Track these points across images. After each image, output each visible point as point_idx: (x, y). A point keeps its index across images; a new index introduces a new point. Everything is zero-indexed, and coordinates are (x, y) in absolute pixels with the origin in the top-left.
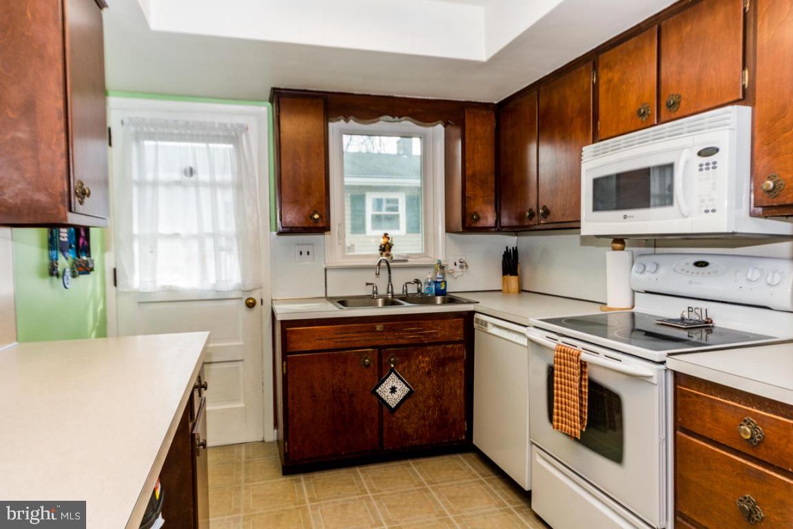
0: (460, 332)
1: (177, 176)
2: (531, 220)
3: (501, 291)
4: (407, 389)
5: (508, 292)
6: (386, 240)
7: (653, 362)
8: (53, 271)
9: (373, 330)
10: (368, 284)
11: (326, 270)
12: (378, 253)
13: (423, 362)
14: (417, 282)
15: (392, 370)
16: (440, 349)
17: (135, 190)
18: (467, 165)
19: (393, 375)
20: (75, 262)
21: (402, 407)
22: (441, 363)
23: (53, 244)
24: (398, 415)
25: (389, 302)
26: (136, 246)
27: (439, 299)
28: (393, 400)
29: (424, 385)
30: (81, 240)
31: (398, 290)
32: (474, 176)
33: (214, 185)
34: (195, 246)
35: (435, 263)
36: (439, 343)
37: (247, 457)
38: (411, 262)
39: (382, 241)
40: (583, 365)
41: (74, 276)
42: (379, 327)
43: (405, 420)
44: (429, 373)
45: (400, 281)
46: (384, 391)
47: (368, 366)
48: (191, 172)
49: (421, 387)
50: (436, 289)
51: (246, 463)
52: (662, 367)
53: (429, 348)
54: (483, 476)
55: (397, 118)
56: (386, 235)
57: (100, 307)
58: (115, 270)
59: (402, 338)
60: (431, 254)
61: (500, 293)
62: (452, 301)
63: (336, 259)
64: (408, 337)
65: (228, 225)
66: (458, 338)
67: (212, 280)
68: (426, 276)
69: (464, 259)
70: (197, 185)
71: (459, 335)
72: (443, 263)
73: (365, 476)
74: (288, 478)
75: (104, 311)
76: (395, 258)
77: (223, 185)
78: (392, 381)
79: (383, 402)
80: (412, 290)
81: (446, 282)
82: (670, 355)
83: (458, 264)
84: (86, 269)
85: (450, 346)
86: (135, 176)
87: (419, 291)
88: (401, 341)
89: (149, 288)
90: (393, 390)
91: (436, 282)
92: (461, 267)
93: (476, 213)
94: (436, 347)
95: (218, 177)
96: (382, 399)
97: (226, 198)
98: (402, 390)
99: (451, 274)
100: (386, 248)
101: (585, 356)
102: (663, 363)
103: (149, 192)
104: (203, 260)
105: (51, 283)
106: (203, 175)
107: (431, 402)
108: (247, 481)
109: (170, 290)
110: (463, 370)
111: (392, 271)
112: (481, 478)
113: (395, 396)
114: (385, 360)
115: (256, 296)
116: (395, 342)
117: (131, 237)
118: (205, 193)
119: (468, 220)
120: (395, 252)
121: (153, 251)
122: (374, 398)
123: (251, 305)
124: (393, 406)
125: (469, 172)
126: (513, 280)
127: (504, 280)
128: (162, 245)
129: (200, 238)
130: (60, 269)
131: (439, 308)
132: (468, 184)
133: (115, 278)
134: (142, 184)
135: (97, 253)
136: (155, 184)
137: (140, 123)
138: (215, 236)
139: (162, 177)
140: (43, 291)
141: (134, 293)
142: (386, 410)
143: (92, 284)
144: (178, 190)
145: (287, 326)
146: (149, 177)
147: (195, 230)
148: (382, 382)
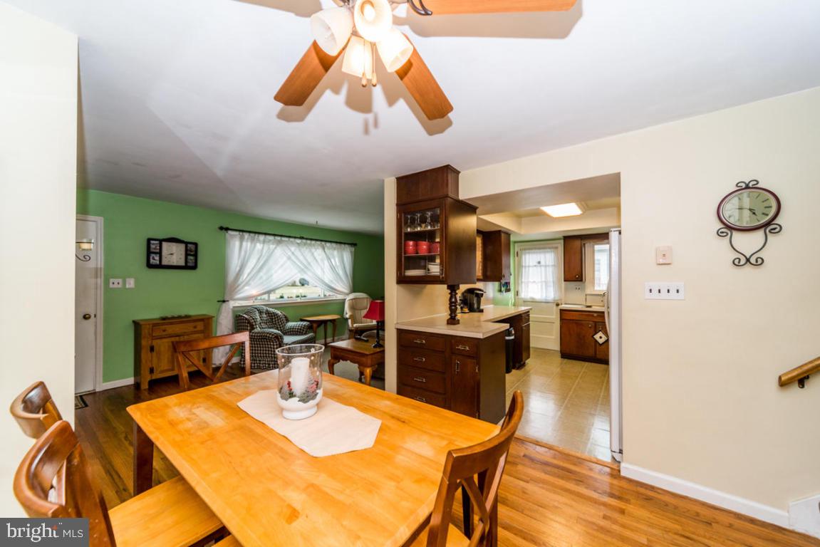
1: (536, 264)
4: (606, 338)
8: (500, 291)
9: (593, 316)
10: (602, 301)
11: (586, 295)
15: (600, 331)
17: (523, 268)
20: (506, 289)
21: (605, 344)
23: (501, 284)
24: (602, 346)
26: (523, 284)
28: (600, 341)
30: (507, 284)
33: (546, 266)
34: (540, 284)
37: (553, 353)
41: (505, 292)
42: (595, 315)
43: (606, 349)
46: (597, 337)
47: (590, 327)
48: (539, 263)
51: (550, 353)
57: (513, 299)
63: (588, 291)
65: (550, 278)
67: (544, 297)
70: (541, 266)
73: (588, 364)
74: (562, 359)
75: (514, 303)
77: (549, 266)
78: (600, 334)
79: (596, 341)
84: (508, 290)
86: (524, 264)
89: (526, 297)
90: (601, 337)
95: (547, 264)
96: (595, 339)
97: (550, 270)
98: (604, 338)
103: (527, 269)
104: (542, 288)
105: (500, 294)
106: (543, 263)
109: (533, 299)
113: (602, 340)
114: (597, 327)
115: (559, 302)
116: (601, 321)
117: (522, 282)
118: (543, 268)
121: (528, 287)
122: (593, 339)
123: (558, 305)
124: (601, 343)
128: (530, 285)
129: (541, 282)
130: (502, 291)
133: (517, 293)
134: (525, 267)
135: (512, 286)
136: (529, 266)
137: (525, 249)
138: (546, 282)
139: (531, 264)
140: (498, 295)
141: (522, 299)
142: (598, 345)
143: (511, 295)
144: (535, 268)
145: (562, 311)
146: (527, 265)
147: (540, 280)
148: (596, 333)
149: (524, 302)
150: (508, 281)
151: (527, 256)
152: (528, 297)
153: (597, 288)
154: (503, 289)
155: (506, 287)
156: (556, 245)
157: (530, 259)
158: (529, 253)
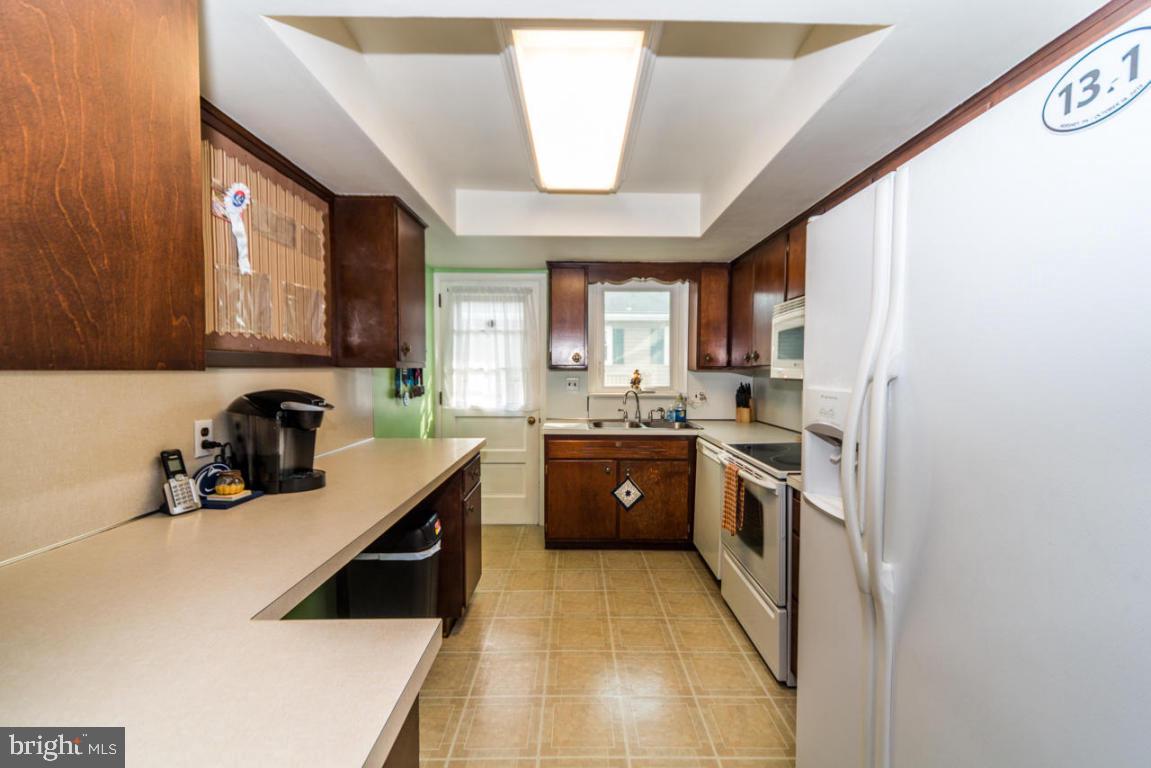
0: (685, 451)
1: (483, 327)
2: (756, 360)
3: (733, 420)
4: (639, 494)
5: (741, 421)
6: (635, 376)
7: (776, 478)
8: (396, 394)
9: (613, 446)
10: (620, 410)
11: (588, 398)
12: (630, 385)
13: (654, 473)
14: (661, 410)
15: (628, 478)
16: (668, 464)
17: (455, 337)
18: (703, 315)
19: (628, 482)
20: (412, 388)
21: (635, 507)
22: (668, 475)
23: (397, 376)
24: (631, 512)
25: (634, 425)
26: (455, 376)
27: (677, 425)
28: (628, 501)
29: (653, 492)
30: (416, 374)
31: (645, 416)
32: (708, 324)
33: (507, 333)
34: (493, 377)
35: (678, 395)
36: (667, 460)
37: (524, 534)
38: (657, 394)
39: (633, 376)
40: (740, 480)
41: (411, 397)
42: (618, 444)
43: (638, 518)
44: (657, 483)
45: (647, 409)
46: (621, 493)
47: (608, 473)
48: (492, 324)
49: (651, 493)
50: (677, 417)
51: (523, 538)
52: (784, 483)
53: (659, 463)
54: (696, 568)
55: (643, 279)
56: (637, 371)
57: (431, 419)
58: (441, 394)
59: (636, 453)
60: (676, 388)
61: (734, 423)
62: (688, 426)
63: (593, 390)
64: (642, 453)
65: (517, 362)
66: (684, 457)
67: (502, 404)
68: (669, 406)
69: (704, 392)
70: (496, 332)
71: (684, 454)
72: (684, 395)
73: (603, 557)
74: (547, 551)
75: (433, 423)
76: (643, 390)
77: (513, 333)
78: (627, 486)
79: (619, 502)
80: (657, 416)
81: (685, 411)
82: (789, 474)
83: (699, 396)
84: (417, 392)
85: (676, 463)
86: (455, 327)
87: (662, 417)
88: (636, 456)
89: (462, 407)
90: (628, 493)
91: (677, 411)
92: (701, 399)
93: (708, 355)
94: (664, 463)
95: (510, 328)
96: (618, 499)
97: (516, 343)
98: (635, 494)
99: (692, 404)
100: (636, 382)
101: (742, 473)
102: (785, 480)
103: (464, 337)
105: (397, 402)
106: (500, 326)
107: (659, 505)
108: (519, 549)
109: (477, 410)
110: (687, 484)
111: (641, 401)
112: (693, 569)
113: (630, 498)
114: (622, 470)
115: (535, 416)
116: (630, 456)
117: (451, 371)
118: (501, 338)
119: (702, 361)
120: (643, 386)
121: (466, 381)
122: (614, 499)
123: (532, 422)
124: (628, 506)
125: (703, 321)
126: (745, 412)
127: (737, 412)
128: (471, 377)
129: (497, 372)
130: (401, 393)
131: (677, 431)
132: (702, 332)
133: (440, 398)
134: (459, 333)
135: (427, 382)
136: (468, 332)
137: (459, 290)
138: (508, 371)
139: (472, 328)
140: (391, 407)
141: (453, 411)
142: (622, 508)
143: (425, 403)
144: (483, 337)
145: (549, 439)
146: (464, 328)
147: (494, 367)
148: (619, 486)
149: (457, 417)
150: (417, 366)
151: (464, 305)
152: (468, 406)
153: (609, 382)
154: (403, 388)
155: (411, 380)
156: (528, 285)
157: (471, 314)
158: (467, 299)
